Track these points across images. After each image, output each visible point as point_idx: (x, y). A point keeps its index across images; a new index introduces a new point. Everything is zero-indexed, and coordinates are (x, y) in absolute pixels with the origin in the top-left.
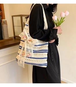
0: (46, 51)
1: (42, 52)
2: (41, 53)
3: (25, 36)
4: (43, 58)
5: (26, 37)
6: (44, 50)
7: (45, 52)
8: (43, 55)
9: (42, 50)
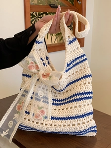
0: (87, 96)
1: (78, 100)
2: (74, 104)
3: (34, 65)
4: (83, 116)
5: (37, 67)
6: (83, 94)
7: (85, 98)
8: (80, 106)
9: (76, 95)
